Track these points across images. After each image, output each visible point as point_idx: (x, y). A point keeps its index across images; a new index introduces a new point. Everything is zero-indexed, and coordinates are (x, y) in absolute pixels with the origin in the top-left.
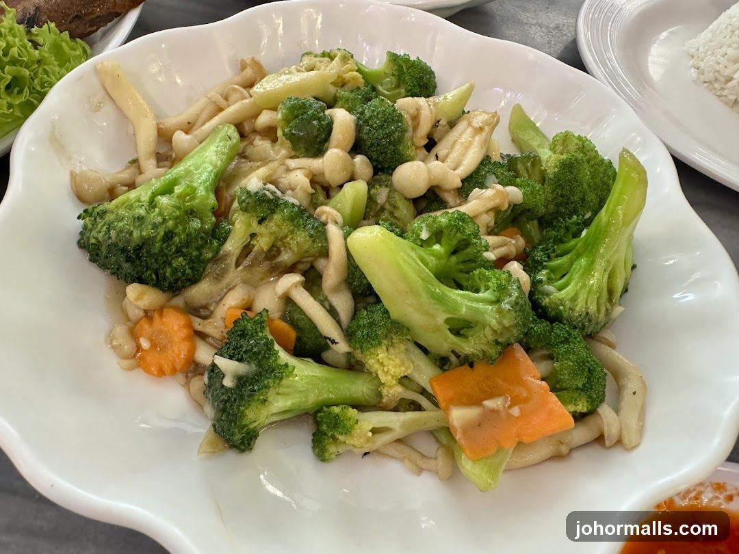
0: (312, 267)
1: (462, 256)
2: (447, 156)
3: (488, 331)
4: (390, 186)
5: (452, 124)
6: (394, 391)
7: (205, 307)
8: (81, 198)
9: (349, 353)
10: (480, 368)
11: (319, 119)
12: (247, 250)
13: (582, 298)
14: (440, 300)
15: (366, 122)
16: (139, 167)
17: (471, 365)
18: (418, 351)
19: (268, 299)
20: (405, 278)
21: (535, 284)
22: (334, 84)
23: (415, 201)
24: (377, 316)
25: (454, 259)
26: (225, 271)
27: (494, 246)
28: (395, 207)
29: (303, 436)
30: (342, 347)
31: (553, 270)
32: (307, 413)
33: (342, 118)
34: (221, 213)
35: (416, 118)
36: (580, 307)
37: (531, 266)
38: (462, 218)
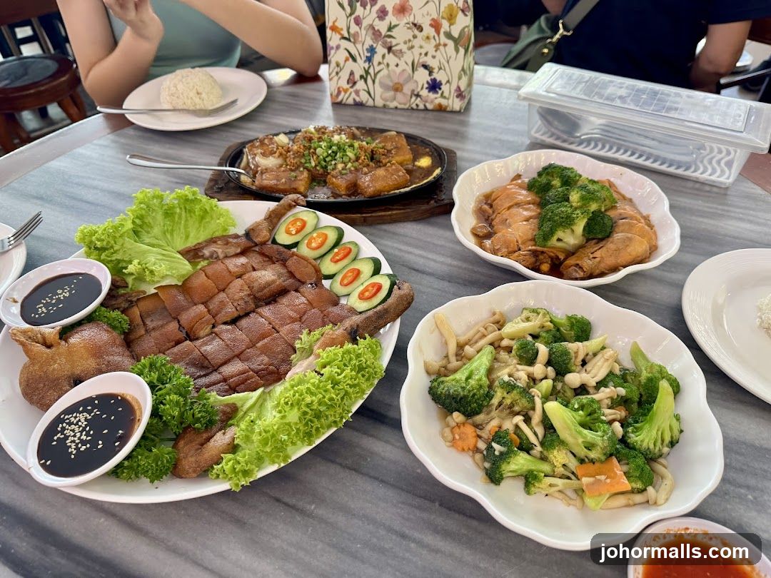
0: (527, 414)
1: (593, 416)
2: (590, 371)
3: (599, 448)
4: (563, 382)
5: (595, 355)
6: (560, 470)
7: (481, 425)
8: (428, 373)
9: (541, 452)
10: (597, 465)
11: (532, 350)
12: (500, 404)
13: (646, 441)
14: (580, 433)
15: (554, 353)
16: (448, 359)
17: (594, 463)
18: (571, 455)
19: (508, 425)
20: (565, 422)
21: (626, 433)
22: (539, 328)
23: (575, 389)
24: (554, 437)
25: (588, 418)
26: (491, 411)
27: (609, 414)
28: (565, 391)
29: (520, 484)
30: (539, 448)
31: (636, 428)
32: (522, 475)
33: (543, 350)
34: (490, 387)
35: (576, 353)
36: (645, 445)
37: (624, 424)
38: (593, 401)
